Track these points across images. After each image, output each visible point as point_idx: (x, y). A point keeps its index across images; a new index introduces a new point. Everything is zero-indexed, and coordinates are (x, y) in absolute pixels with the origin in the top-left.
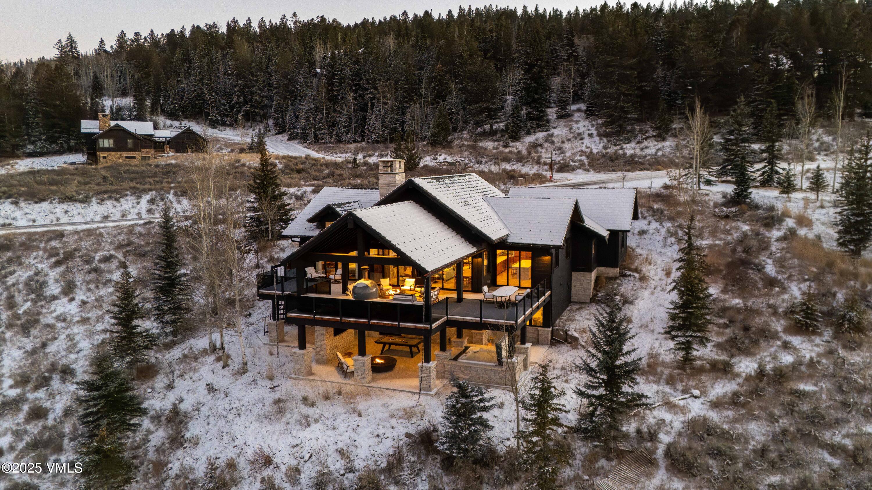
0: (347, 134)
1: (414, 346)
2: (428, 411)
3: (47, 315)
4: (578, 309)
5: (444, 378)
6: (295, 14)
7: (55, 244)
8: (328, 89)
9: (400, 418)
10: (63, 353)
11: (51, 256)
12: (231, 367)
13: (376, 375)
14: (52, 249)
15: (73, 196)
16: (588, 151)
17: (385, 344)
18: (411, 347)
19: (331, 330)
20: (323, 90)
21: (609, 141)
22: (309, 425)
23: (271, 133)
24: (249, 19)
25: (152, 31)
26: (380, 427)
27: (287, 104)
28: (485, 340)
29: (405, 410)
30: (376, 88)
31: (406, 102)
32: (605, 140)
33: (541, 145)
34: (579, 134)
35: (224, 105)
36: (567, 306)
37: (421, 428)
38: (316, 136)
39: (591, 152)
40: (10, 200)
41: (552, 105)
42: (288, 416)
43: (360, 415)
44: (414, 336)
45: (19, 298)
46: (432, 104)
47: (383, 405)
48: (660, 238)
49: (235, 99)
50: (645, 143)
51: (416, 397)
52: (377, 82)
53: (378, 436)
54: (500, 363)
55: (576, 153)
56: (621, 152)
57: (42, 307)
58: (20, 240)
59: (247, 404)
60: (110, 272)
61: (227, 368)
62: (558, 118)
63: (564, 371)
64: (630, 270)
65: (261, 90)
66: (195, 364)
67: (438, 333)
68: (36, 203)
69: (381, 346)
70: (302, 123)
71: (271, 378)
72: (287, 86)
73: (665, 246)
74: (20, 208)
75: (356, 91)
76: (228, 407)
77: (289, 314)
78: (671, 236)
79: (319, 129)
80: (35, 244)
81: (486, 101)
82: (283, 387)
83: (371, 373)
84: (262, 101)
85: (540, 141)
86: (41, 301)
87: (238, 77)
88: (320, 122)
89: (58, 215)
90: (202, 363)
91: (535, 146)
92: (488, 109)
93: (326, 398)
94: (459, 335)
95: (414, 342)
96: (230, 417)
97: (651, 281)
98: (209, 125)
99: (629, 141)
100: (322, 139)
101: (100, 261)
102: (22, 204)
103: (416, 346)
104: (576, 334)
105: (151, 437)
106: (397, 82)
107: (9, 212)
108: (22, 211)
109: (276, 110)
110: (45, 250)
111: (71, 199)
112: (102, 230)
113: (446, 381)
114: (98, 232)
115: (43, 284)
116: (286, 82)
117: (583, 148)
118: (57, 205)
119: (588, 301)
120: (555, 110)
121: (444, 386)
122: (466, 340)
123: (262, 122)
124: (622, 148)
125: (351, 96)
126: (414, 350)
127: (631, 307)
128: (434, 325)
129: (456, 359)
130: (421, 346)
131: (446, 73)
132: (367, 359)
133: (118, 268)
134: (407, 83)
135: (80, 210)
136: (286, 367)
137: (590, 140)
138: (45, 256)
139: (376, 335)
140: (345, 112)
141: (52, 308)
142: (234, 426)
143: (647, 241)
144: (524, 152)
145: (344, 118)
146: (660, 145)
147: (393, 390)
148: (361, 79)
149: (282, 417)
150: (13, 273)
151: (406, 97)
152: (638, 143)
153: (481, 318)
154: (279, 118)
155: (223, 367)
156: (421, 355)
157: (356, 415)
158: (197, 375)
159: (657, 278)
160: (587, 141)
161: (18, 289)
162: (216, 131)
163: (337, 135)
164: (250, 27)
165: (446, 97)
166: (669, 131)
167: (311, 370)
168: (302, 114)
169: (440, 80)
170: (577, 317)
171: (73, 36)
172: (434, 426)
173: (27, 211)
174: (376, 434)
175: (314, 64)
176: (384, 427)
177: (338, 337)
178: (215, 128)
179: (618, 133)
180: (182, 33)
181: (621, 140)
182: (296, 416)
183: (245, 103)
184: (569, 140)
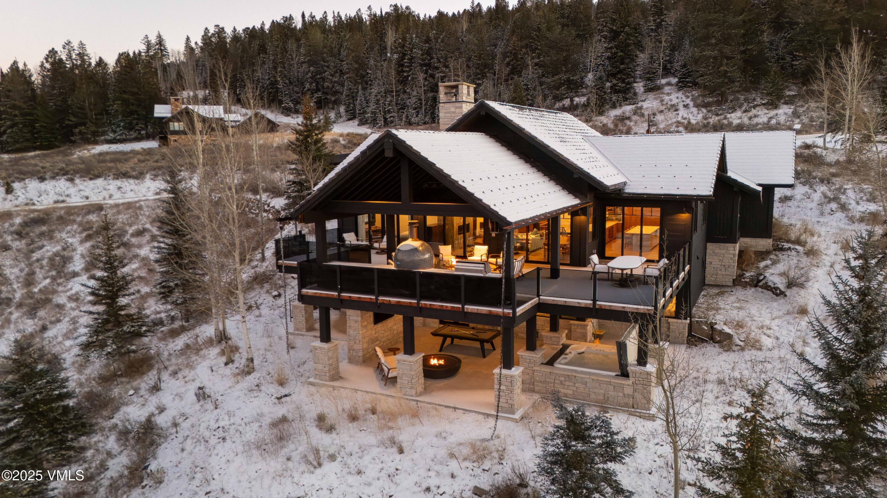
0: (417, 116)
1: (487, 341)
2: (510, 448)
3: (62, 294)
4: (718, 294)
5: (533, 391)
6: (369, 8)
7: (93, 217)
8: (398, 70)
9: (465, 459)
10: (60, 339)
11: (84, 230)
12: (236, 364)
13: (430, 382)
14: (88, 222)
15: (128, 172)
16: (686, 122)
17: (445, 337)
18: (482, 342)
19: (370, 316)
20: (393, 73)
21: (709, 111)
22: (320, 465)
23: (342, 120)
24: (325, 12)
25: (234, 28)
26: (432, 474)
27: (357, 89)
28: (590, 336)
29: (473, 445)
30: (447, 67)
31: (479, 79)
32: (704, 110)
33: (629, 118)
34: (673, 106)
35: (297, 93)
36: (702, 290)
37: (499, 479)
38: (385, 119)
39: (689, 122)
40: (65, 177)
41: (638, 80)
42: (292, 446)
43: (401, 451)
44: (487, 327)
45: (39, 274)
46: (506, 80)
47: (439, 435)
48: (814, 205)
49: (307, 86)
50: (754, 112)
51: (491, 422)
52: (449, 59)
53: (428, 489)
54: (625, 374)
55: (672, 124)
56: (725, 122)
57: (59, 284)
58: (58, 214)
59: (240, 421)
60: (140, 246)
61: (231, 365)
62: (646, 91)
63: (723, 387)
64: (788, 241)
65: (332, 75)
66: (194, 358)
67: (525, 324)
68: (91, 179)
69: (441, 339)
70: (372, 107)
71: (282, 383)
72: (357, 70)
73: (822, 214)
74: (75, 185)
75: (426, 72)
76: (214, 426)
77: (304, 291)
78: (829, 202)
79: (389, 112)
80: (72, 217)
81: (566, 72)
82: (294, 397)
83: (422, 380)
84: (333, 86)
85: (628, 114)
86: (61, 278)
87: (311, 63)
88: (389, 105)
89: (111, 192)
90: (204, 357)
91: (623, 119)
92: (568, 81)
93: (353, 418)
94: (554, 328)
95: (487, 336)
96: (213, 441)
97: (824, 257)
98: (282, 113)
99: (734, 110)
100: (392, 122)
101: (133, 235)
102: (77, 181)
103: (490, 341)
104: (727, 330)
105: (110, 463)
106: (469, 59)
107: (64, 189)
108: (76, 188)
109: (348, 96)
110: (80, 224)
111: (125, 175)
112: (142, 203)
113: (536, 397)
114: (138, 205)
115: (66, 260)
116: (356, 66)
117: (680, 119)
118: (111, 182)
119: (730, 283)
120: (641, 84)
121: (534, 406)
122: (564, 335)
123: (333, 109)
124: (725, 118)
125: (421, 76)
126: (487, 346)
127: (802, 292)
128: (520, 310)
129: (551, 362)
130: (498, 341)
131: (522, 47)
132: (417, 358)
133: (148, 242)
134: (480, 58)
135: (133, 187)
136: (306, 367)
137: (686, 111)
138: (78, 231)
139: (434, 324)
140: (415, 93)
141: (69, 287)
142: (213, 456)
143: (793, 210)
144: (610, 125)
145: (414, 100)
146: (773, 113)
147: (455, 408)
148: (432, 58)
149: (282, 447)
150: (41, 247)
151: (478, 74)
152: (745, 111)
153: (594, 300)
154: (350, 103)
155: (226, 364)
156: (498, 354)
157: (395, 450)
158: (193, 372)
159: (831, 252)
160: (682, 112)
161: (41, 264)
162: (289, 118)
163: (407, 117)
164: (326, 20)
165: (521, 72)
166: (781, 99)
167: (338, 372)
168: (373, 99)
169: (515, 53)
170: (721, 304)
171: (161, 34)
172: (520, 476)
173: (81, 187)
174: (424, 486)
175: (385, 48)
176: (438, 473)
177: (379, 325)
178: (288, 115)
179: (719, 103)
180: (262, 28)
181: (724, 110)
182: (302, 449)
183: (317, 90)
184: (662, 112)
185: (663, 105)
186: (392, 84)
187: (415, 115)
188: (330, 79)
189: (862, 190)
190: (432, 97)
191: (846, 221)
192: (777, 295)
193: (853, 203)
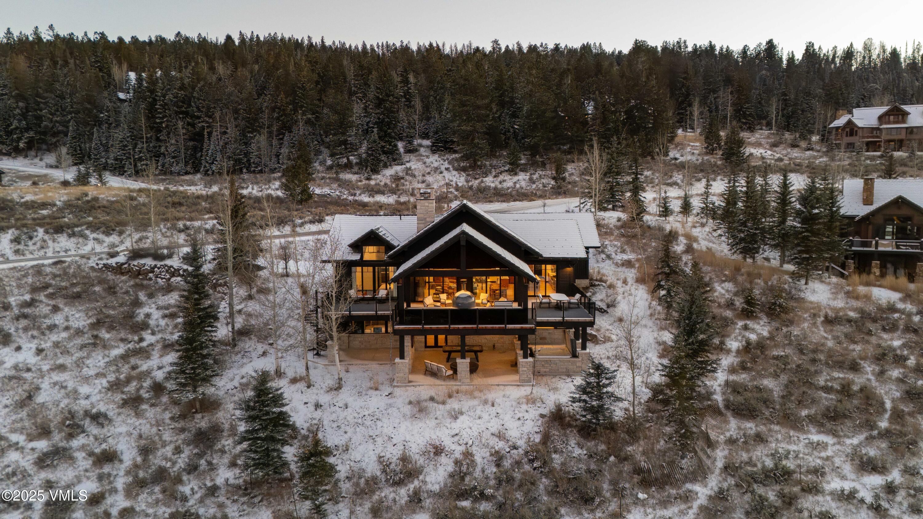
6: (51, 27)
16: (453, 184)
20: (142, 118)
21: (467, 175)
22: (457, 418)
26: (516, 412)
30: (211, 117)
31: (249, 132)
32: (463, 174)
33: (403, 178)
34: (436, 168)
39: (457, 185)
42: (432, 413)
43: (493, 405)
47: (504, 396)
52: (213, 110)
55: (443, 186)
56: (484, 185)
59: (377, 410)
62: (407, 153)
71: (375, 389)
84: (54, 126)
85: (401, 174)
87: (19, 98)
91: (397, 179)
96: (369, 423)
99: (487, 175)
101: (21, 306)
117: (447, 181)
123: (52, 151)
124: (483, 182)
137: (450, 174)
144: (391, 184)
146: (515, 179)
148: (190, 106)
151: (248, 127)
152: (495, 177)
157: (490, 405)
160: (447, 175)
165: (291, 128)
166: (518, 166)
174: (516, 418)
176: (519, 412)
179: (473, 168)
181: (478, 175)
183: (29, 129)
185: (427, 167)
186: (142, 130)
187: (175, 164)
188: (49, 118)
189: (615, 246)
190: (192, 146)
191: (613, 266)
192: (602, 312)
193: (614, 254)
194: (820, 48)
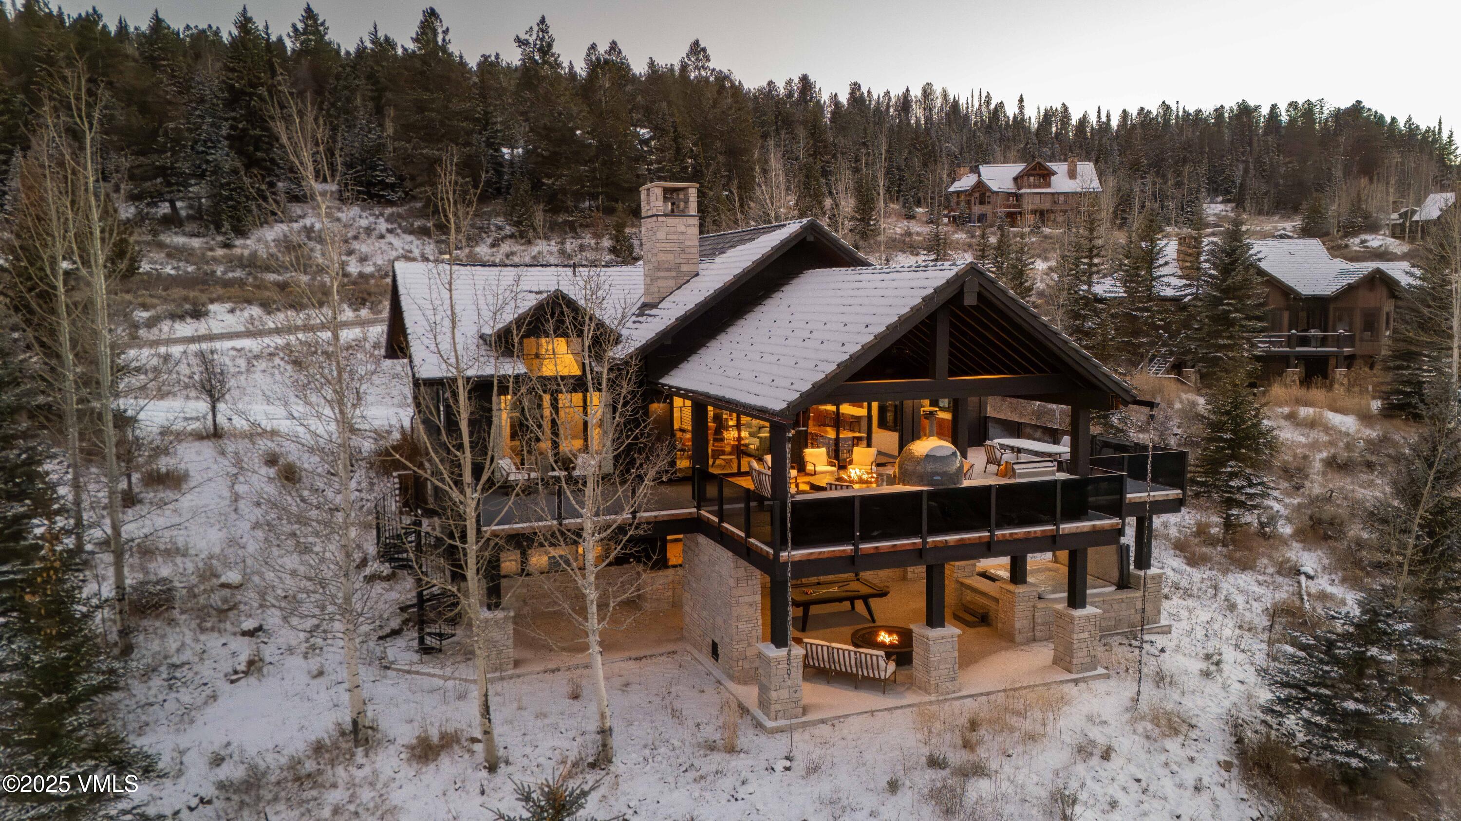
152: (493, 246)
185: (345, 226)
194: (869, 92)
